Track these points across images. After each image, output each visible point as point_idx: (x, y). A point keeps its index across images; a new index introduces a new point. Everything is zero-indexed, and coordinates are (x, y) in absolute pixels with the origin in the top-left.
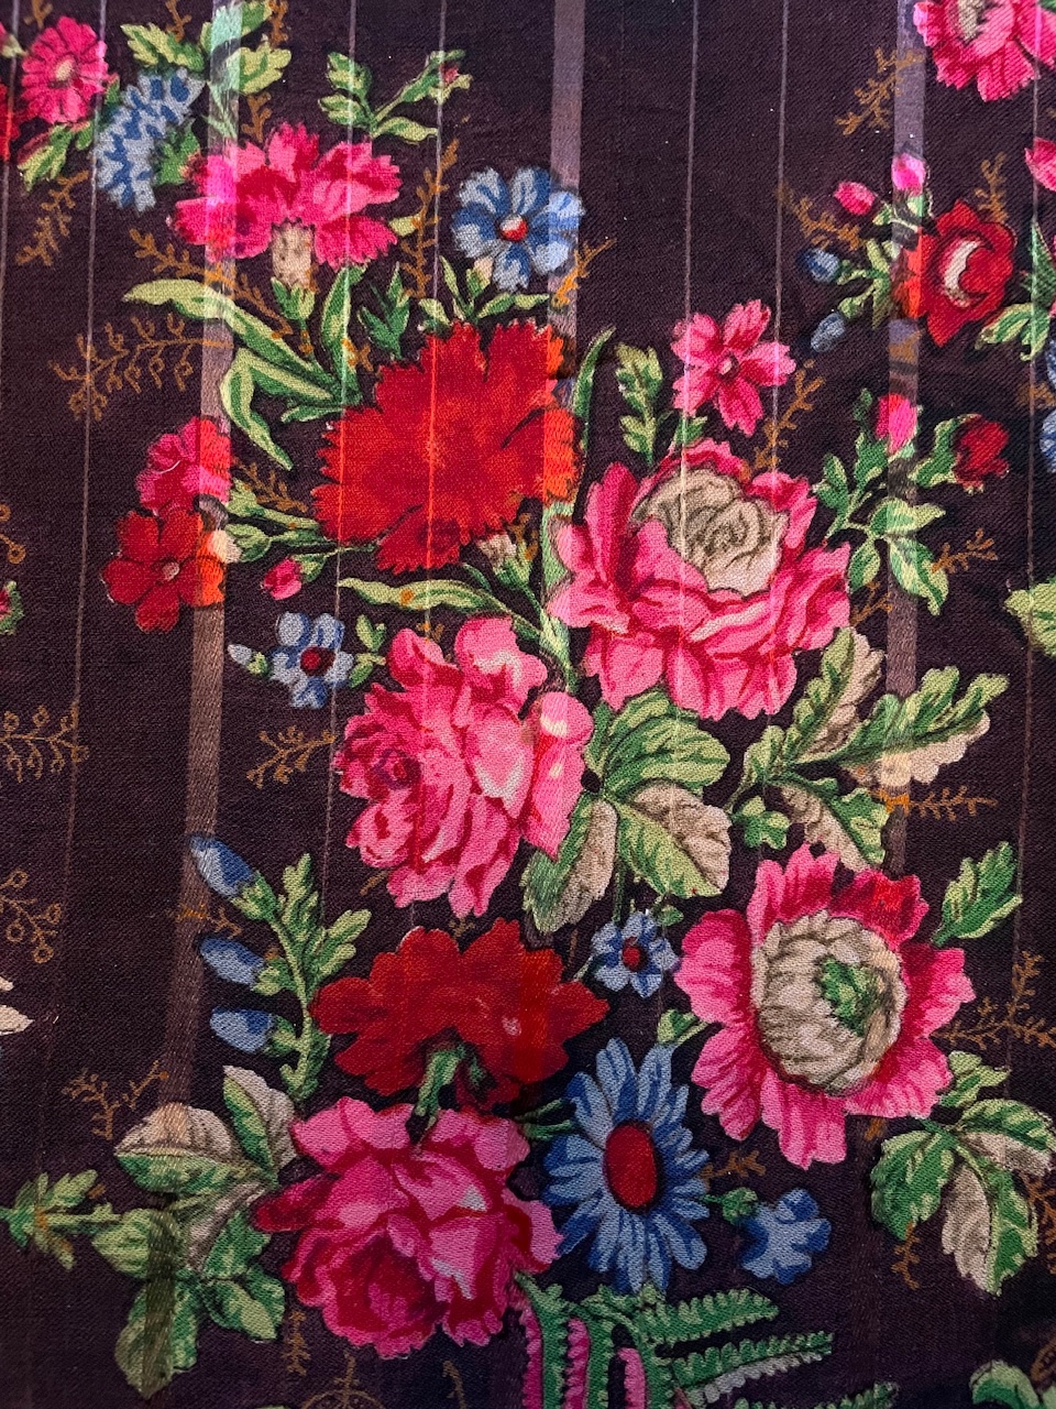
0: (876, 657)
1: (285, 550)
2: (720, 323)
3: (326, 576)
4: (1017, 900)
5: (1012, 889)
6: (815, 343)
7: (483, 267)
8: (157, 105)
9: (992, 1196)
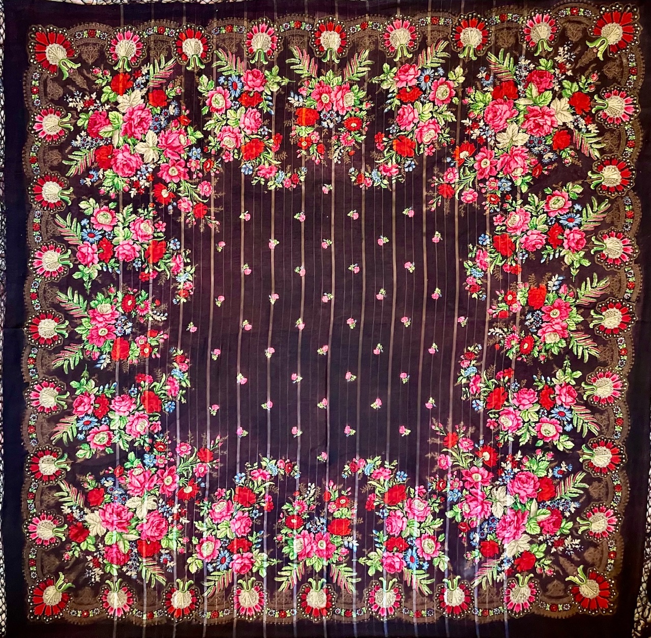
0: (215, 131)
1: (267, 140)
2: (229, 161)
3: (263, 138)
4: (202, 110)
6: (221, 159)
7: (250, 165)
8: (279, 180)
9: (204, 84)
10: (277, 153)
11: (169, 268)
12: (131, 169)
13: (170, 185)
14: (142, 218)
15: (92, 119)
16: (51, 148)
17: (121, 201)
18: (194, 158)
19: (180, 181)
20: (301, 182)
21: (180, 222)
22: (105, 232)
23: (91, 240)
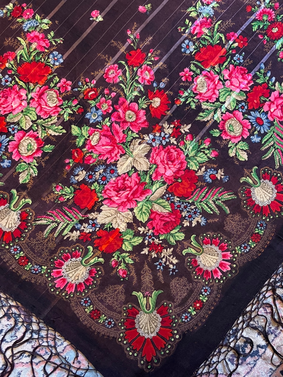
0: (57, 121)
1: (12, 69)
2: (67, 81)
3: (14, 75)
4: (51, 151)
5: (52, 150)
6: (74, 90)
7: (50, 60)
8: (34, 23)
9: (27, 174)
10: (14, 50)
11: (212, 30)
12: (169, 152)
13: (145, 106)
14: (198, 97)
15: (166, 231)
16: (229, 235)
17: (204, 130)
18: (100, 112)
19: (131, 102)
20: (14, 5)
21: (164, 63)
22: (243, 115)
23: (264, 118)
